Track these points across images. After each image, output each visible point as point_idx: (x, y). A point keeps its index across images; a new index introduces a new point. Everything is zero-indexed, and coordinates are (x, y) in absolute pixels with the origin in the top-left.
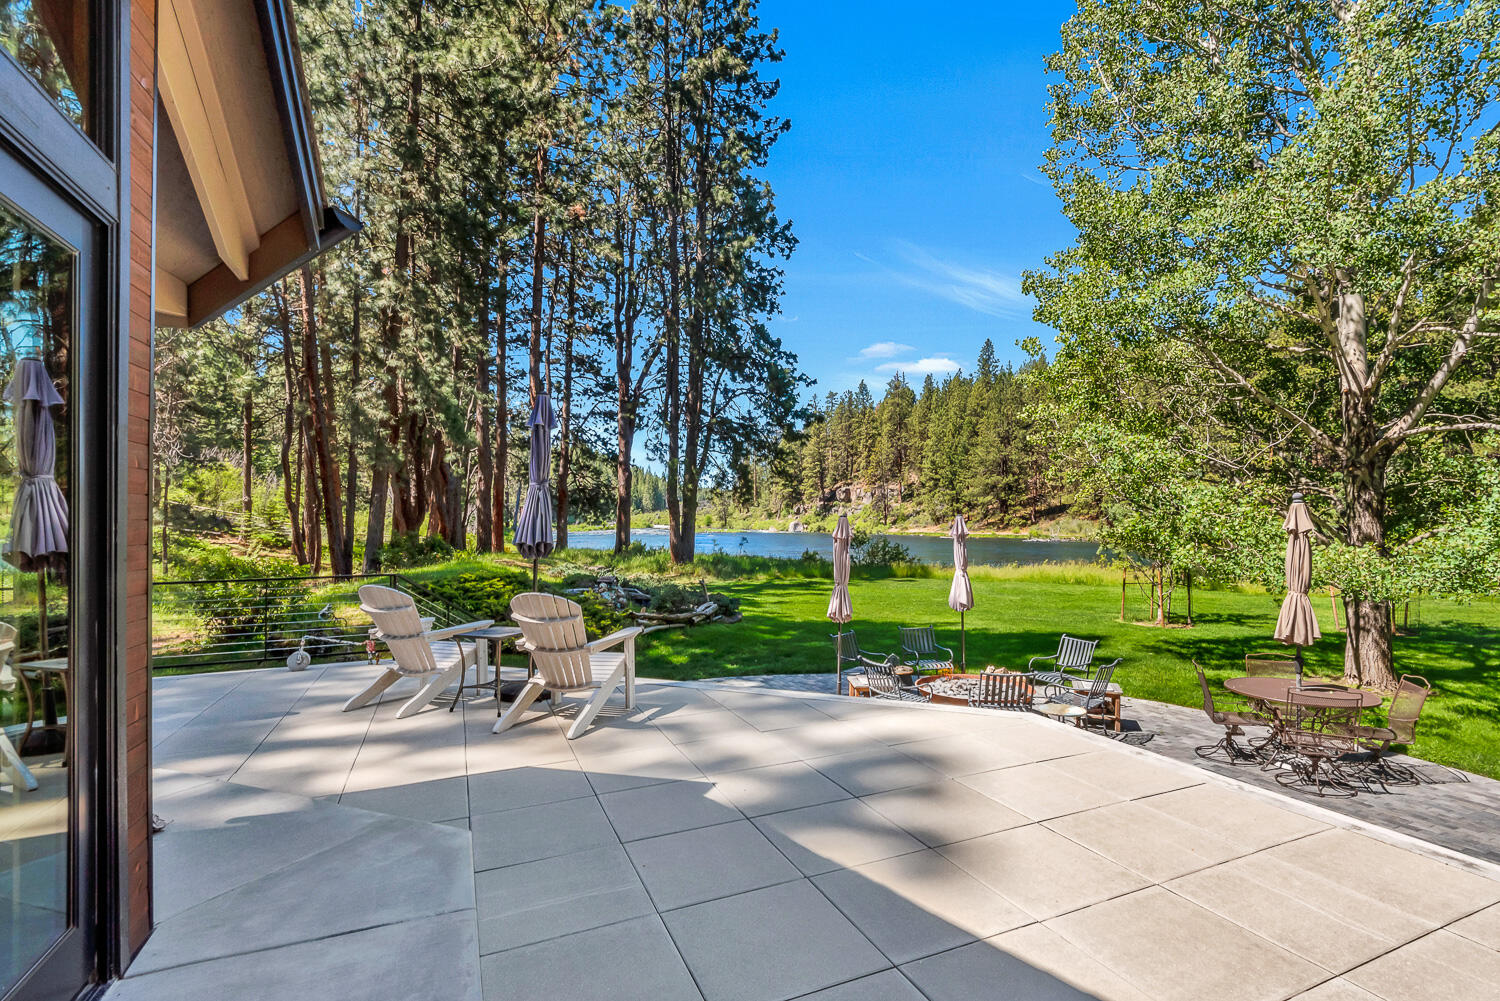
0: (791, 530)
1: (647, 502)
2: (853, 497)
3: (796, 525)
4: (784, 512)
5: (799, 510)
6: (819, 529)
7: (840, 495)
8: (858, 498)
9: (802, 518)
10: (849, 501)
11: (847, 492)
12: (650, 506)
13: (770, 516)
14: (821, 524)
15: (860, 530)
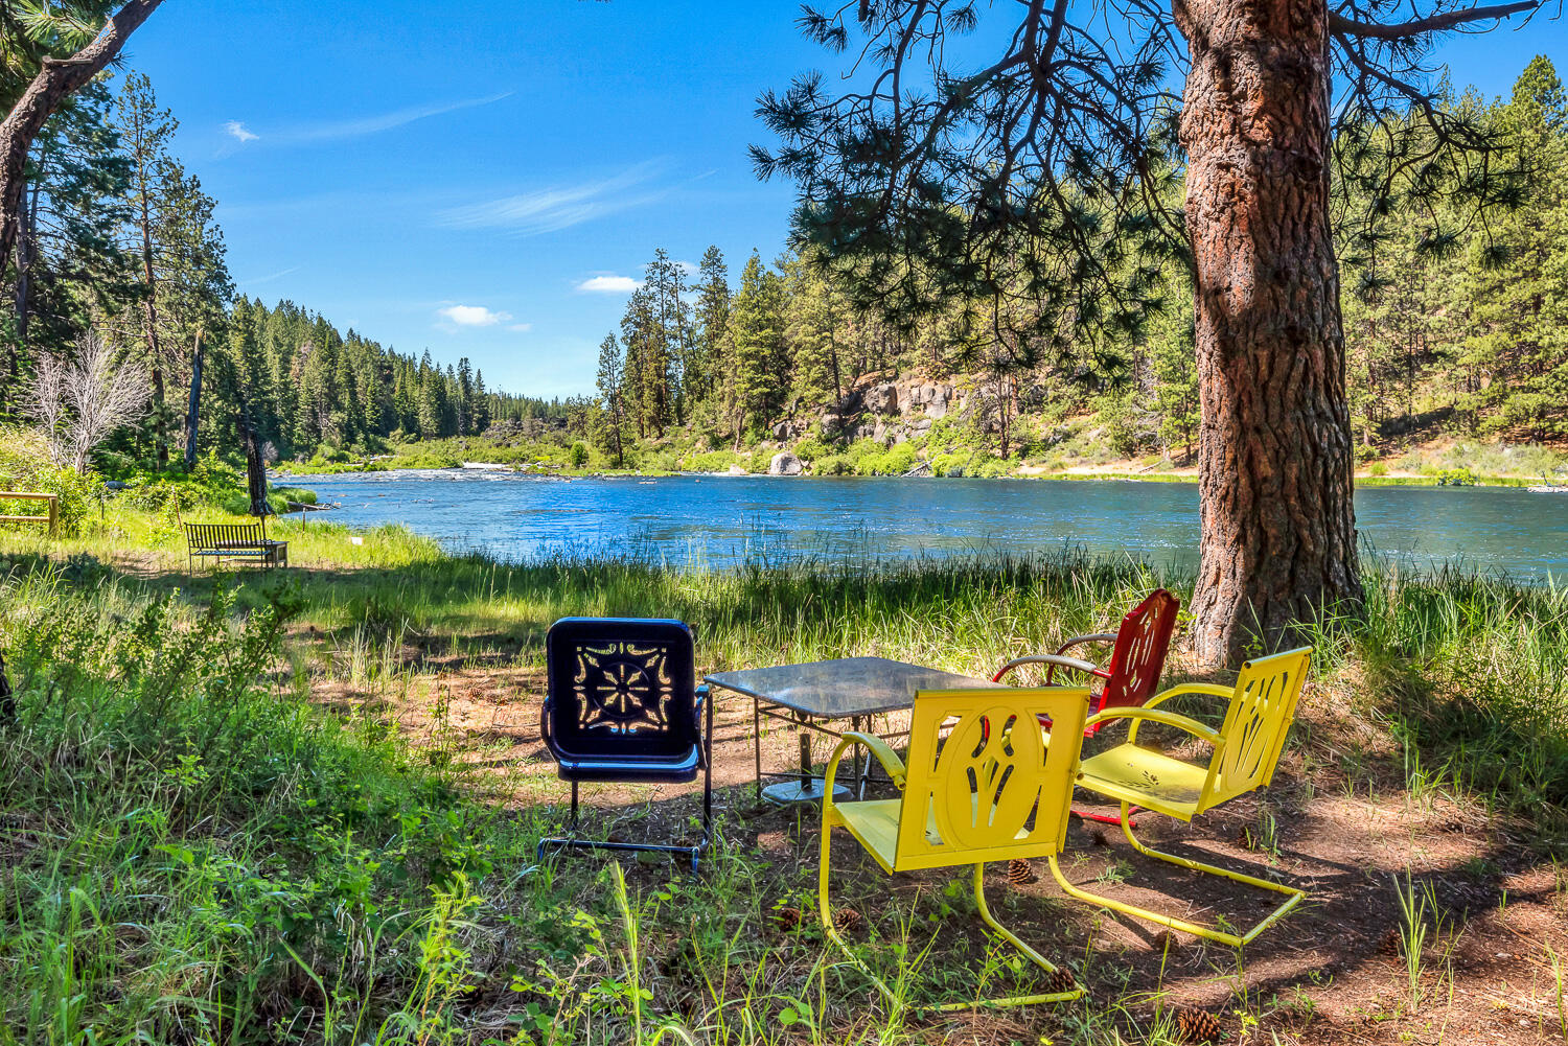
0: (775, 471)
1: (426, 419)
2: (904, 405)
3: (786, 462)
4: (750, 435)
5: (783, 429)
6: (840, 469)
7: (875, 398)
8: (916, 405)
9: (793, 448)
10: (896, 412)
11: (891, 394)
12: (433, 429)
13: (716, 443)
14: (841, 458)
15: (946, 471)
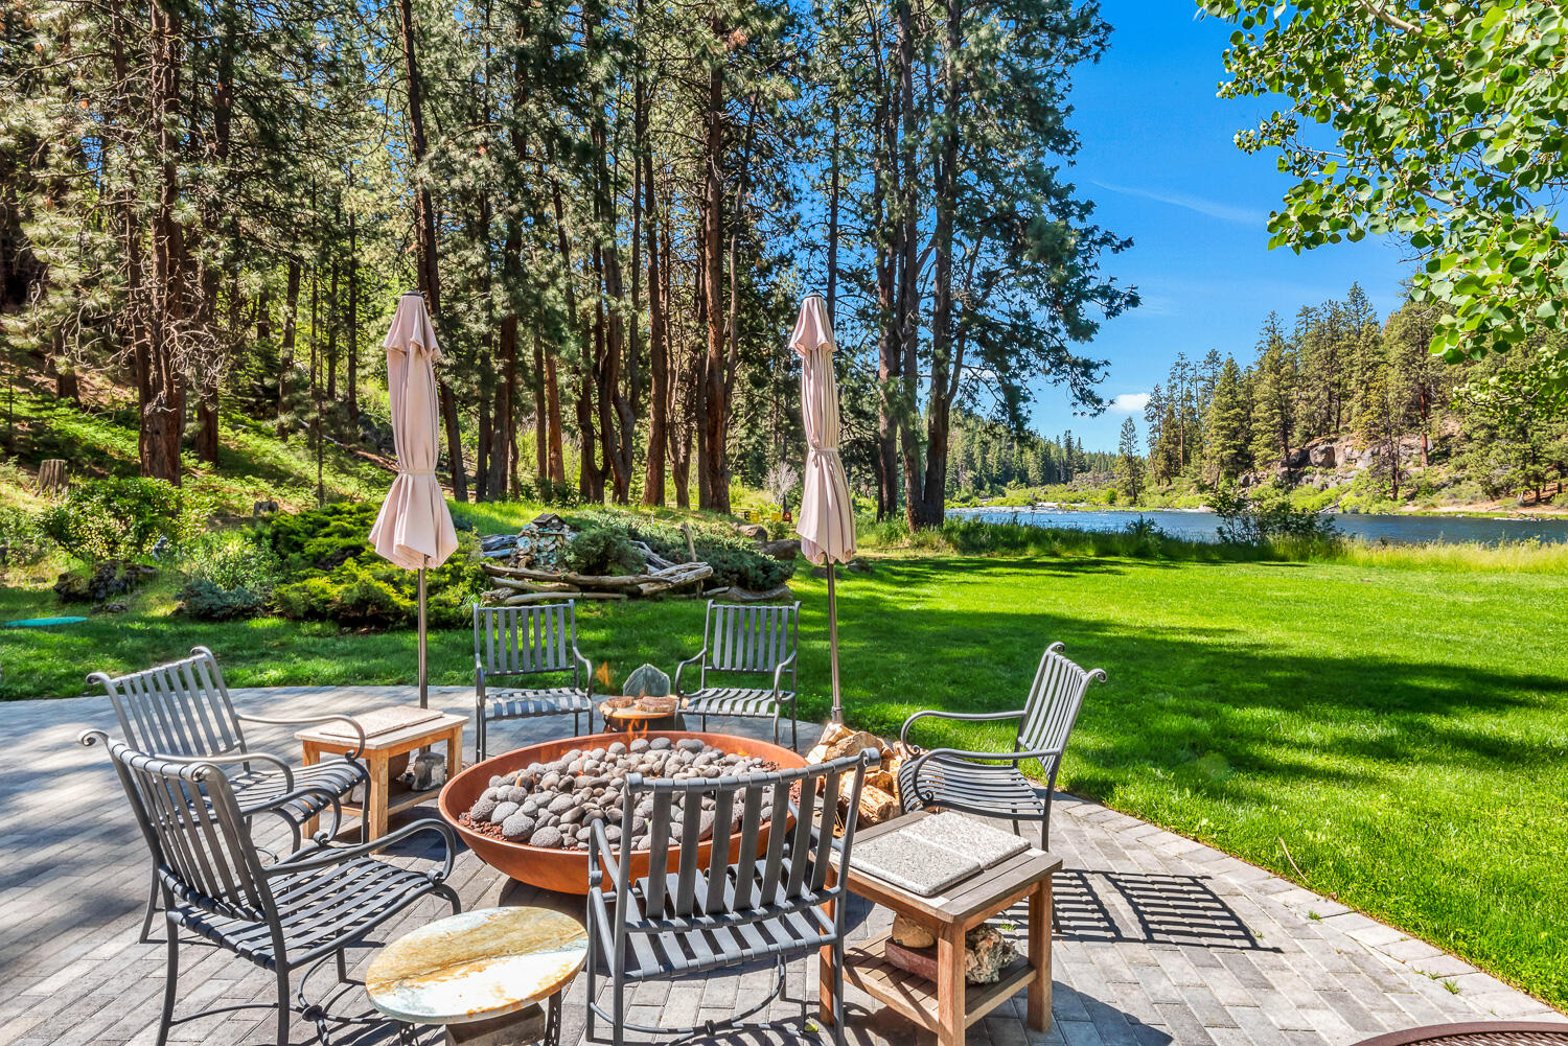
7: (1317, 457)
8: (1348, 460)
10: (1332, 465)
11: (1329, 453)
14: (1283, 498)
15: (1348, 509)
